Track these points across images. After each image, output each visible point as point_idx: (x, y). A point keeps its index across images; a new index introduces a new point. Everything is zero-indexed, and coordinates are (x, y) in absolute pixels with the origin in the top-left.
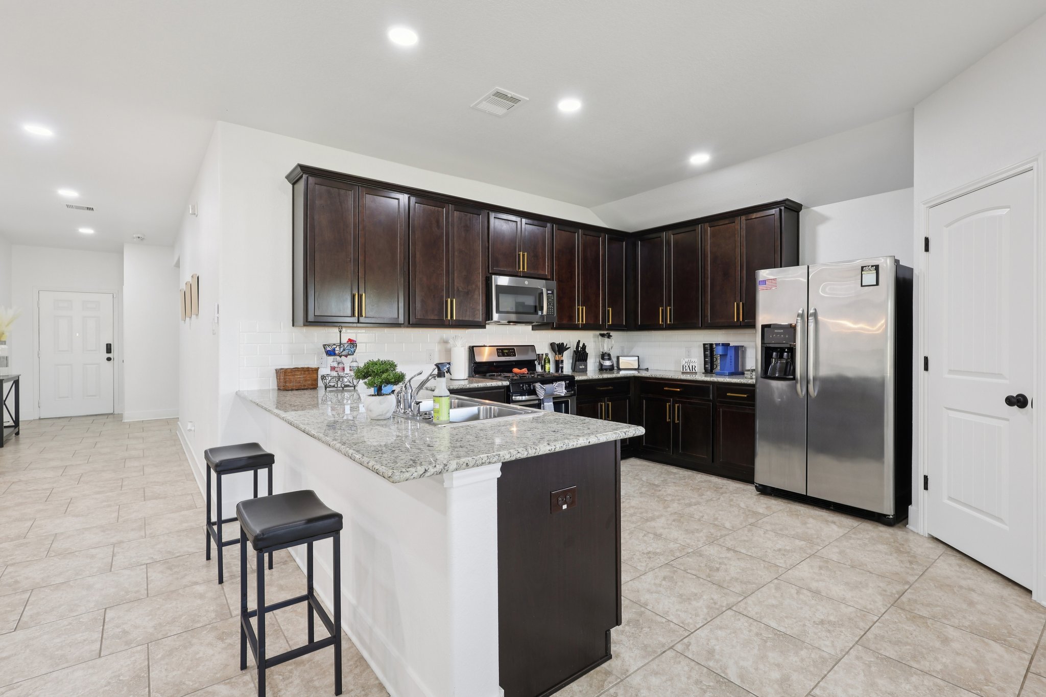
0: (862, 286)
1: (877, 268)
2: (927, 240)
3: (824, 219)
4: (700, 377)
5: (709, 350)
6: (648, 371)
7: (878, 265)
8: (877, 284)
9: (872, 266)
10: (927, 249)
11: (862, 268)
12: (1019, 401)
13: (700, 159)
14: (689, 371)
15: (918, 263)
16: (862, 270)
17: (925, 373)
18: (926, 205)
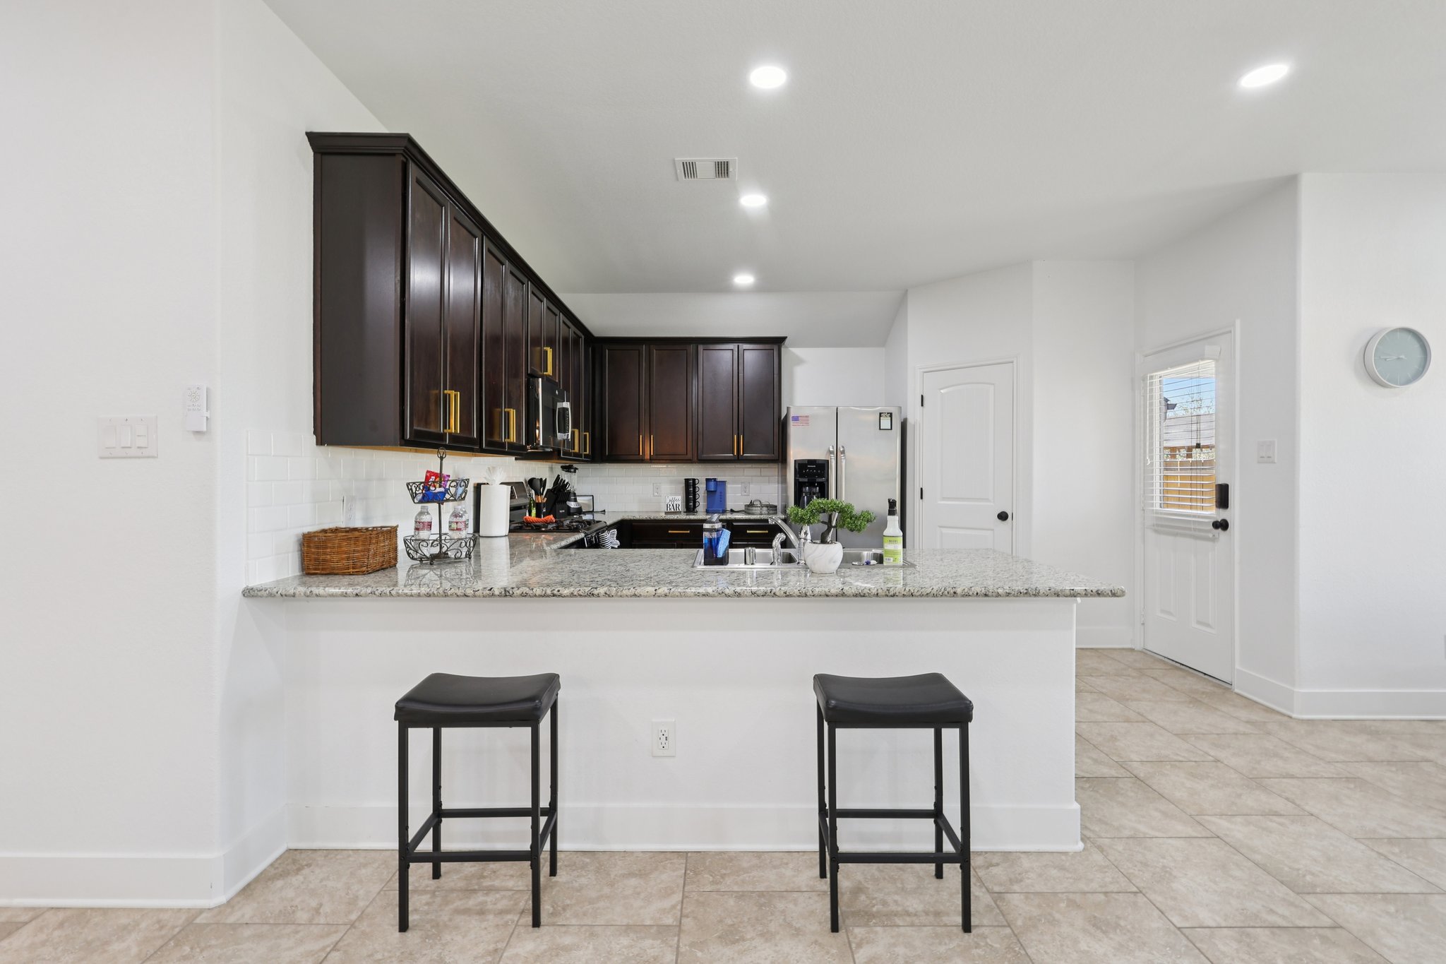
0: (880, 429)
1: (891, 415)
2: (922, 397)
3: (800, 361)
4: (683, 517)
5: (690, 486)
6: (605, 514)
7: (892, 413)
8: (891, 429)
9: (888, 413)
10: (922, 405)
11: (880, 414)
12: (1003, 516)
13: (744, 279)
14: (673, 510)
15: (914, 415)
16: (880, 416)
17: (921, 500)
18: (922, 370)
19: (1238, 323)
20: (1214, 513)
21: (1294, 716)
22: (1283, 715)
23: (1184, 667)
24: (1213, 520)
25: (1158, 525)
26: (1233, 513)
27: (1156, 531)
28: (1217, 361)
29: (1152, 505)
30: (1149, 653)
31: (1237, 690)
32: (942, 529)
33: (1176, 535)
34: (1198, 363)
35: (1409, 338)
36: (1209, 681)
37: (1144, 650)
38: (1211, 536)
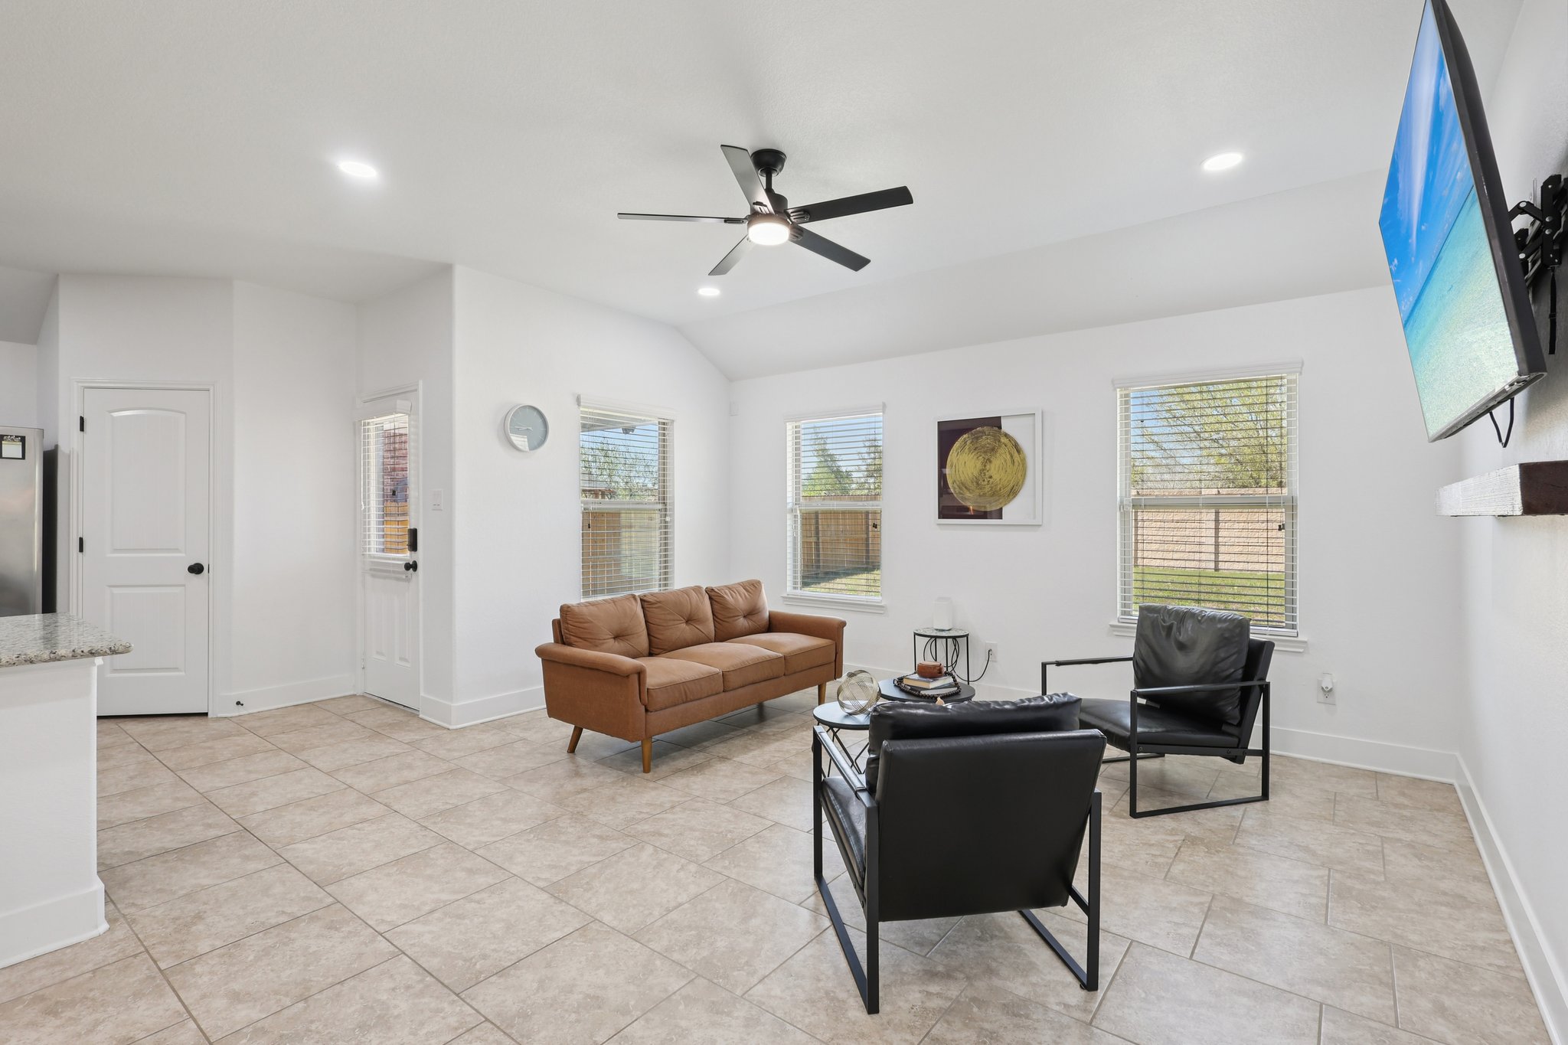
1: (23, 439)
2: (82, 419)
7: (24, 437)
8: (23, 457)
9: (16, 437)
10: (82, 429)
11: (1, 438)
12: (196, 569)
15: (69, 442)
17: (81, 554)
18: (80, 384)
19: (421, 383)
20: (407, 556)
21: (451, 727)
22: (445, 728)
23: (391, 703)
24: (404, 562)
25: (375, 570)
26: (420, 556)
27: (373, 576)
28: (409, 415)
29: (369, 549)
30: (368, 696)
31: (421, 716)
32: (113, 589)
33: (385, 578)
34: (393, 416)
35: (535, 414)
36: (405, 711)
37: (365, 695)
38: (404, 577)
